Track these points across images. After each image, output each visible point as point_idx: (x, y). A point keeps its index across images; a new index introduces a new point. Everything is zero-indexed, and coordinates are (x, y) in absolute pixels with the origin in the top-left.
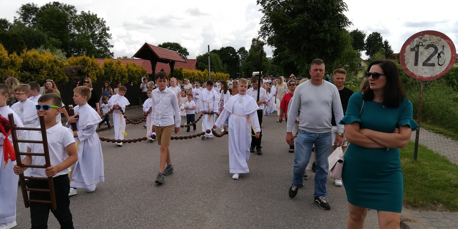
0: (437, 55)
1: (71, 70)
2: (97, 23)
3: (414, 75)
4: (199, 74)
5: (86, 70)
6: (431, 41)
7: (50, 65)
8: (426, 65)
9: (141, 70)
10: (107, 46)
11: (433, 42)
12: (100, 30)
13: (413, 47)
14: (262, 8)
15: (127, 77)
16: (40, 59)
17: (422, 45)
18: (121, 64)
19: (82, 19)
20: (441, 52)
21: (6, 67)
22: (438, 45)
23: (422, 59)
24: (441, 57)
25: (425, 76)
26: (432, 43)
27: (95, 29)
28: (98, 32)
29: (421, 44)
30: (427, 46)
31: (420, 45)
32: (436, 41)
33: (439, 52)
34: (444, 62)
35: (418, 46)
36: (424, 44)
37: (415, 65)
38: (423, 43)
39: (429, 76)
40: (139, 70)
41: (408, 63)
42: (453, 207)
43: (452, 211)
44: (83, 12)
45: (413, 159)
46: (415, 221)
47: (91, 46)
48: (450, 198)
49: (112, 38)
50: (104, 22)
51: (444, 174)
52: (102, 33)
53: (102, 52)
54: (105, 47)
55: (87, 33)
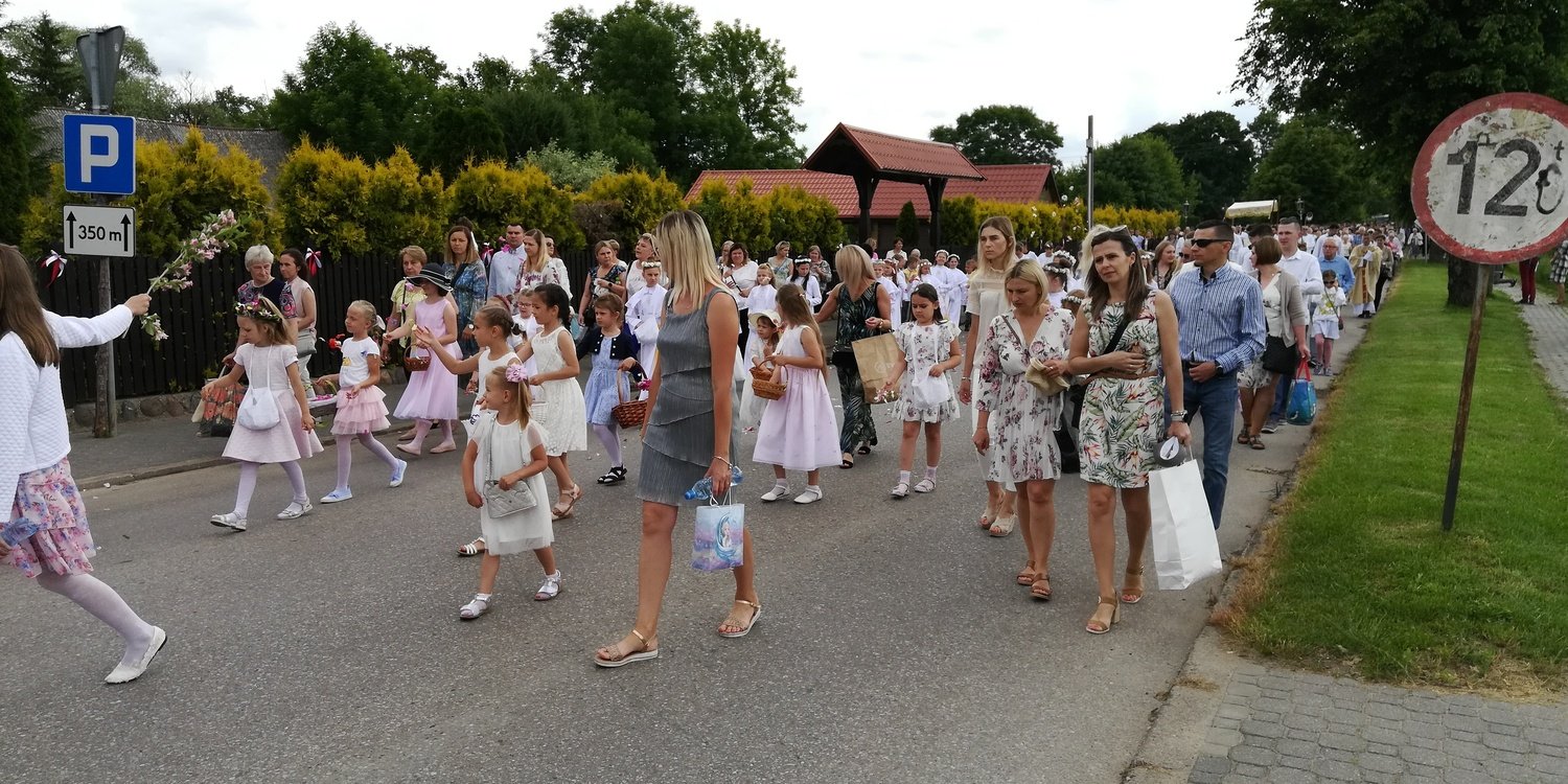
0: (1535, 177)
1: (593, 216)
2: (759, 57)
3: (1457, 244)
4: (1043, 216)
5: (636, 213)
6: (1519, 130)
7: (528, 203)
8: (1496, 212)
9: (818, 207)
10: (786, 128)
11: (1525, 134)
12: (769, 78)
13: (1455, 151)
15: (768, 230)
16: (505, 186)
17: (1488, 144)
18: (752, 193)
19: (716, 46)
20: (1551, 167)
21: (410, 209)
22: (1540, 144)
23: (1485, 189)
24: (1548, 184)
25: (1491, 247)
26: (1522, 137)
27: (752, 76)
28: (761, 84)
29: (1483, 139)
30: (1503, 146)
31: (1481, 144)
32: (1534, 128)
33: (1543, 166)
34: (1560, 201)
35: (1472, 147)
36: (1493, 139)
37: (1459, 212)
38: (1491, 136)
39: (1505, 248)
40: (810, 208)
41: (1436, 203)
42: (1384, 667)
43: (1372, 679)
44: (718, 24)
45: (1439, 524)
46: (1210, 688)
47: (741, 130)
48: (1399, 646)
49: (802, 101)
50: (782, 52)
51: (1503, 578)
52: (774, 86)
53: (773, 148)
54: (782, 130)
55: (728, 90)
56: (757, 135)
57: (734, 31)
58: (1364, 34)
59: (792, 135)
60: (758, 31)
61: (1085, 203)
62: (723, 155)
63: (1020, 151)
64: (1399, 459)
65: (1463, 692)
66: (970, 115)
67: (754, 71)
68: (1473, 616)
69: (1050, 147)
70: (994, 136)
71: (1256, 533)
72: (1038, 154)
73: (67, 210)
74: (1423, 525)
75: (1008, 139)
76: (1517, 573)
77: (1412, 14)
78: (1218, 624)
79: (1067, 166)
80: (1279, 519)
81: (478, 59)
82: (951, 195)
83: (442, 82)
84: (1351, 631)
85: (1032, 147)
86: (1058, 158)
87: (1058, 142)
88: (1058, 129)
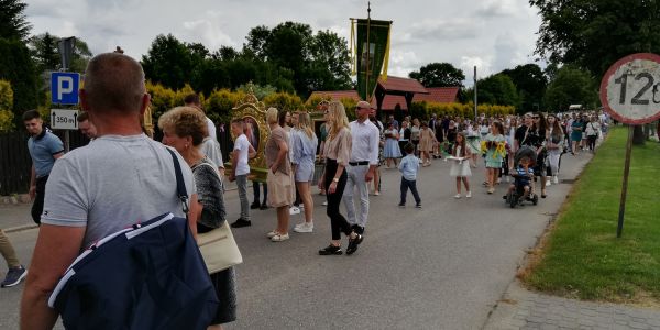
0: (652, 88)
2: (337, 45)
3: (620, 116)
4: (455, 109)
6: (645, 69)
8: (636, 103)
12: (341, 53)
13: (618, 78)
14: (539, 10)
16: (229, 99)
17: (631, 74)
19: (319, 41)
22: (654, 74)
23: (631, 94)
24: (657, 90)
25: (634, 118)
26: (646, 71)
27: (334, 53)
28: (337, 56)
29: (629, 73)
30: (638, 75)
31: (629, 75)
32: (651, 68)
33: (655, 83)
35: (625, 76)
36: (634, 72)
37: (620, 103)
39: (640, 118)
41: (611, 100)
42: (588, 294)
43: (583, 299)
44: (320, 32)
45: (615, 235)
46: (515, 303)
47: (329, 75)
48: (595, 285)
50: (345, 43)
51: (641, 257)
52: (343, 57)
53: (343, 82)
55: (324, 58)
56: (336, 77)
57: (326, 34)
58: (590, 30)
60: (336, 34)
61: (474, 103)
62: (322, 86)
63: (447, 81)
64: (601, 208)
65: (622, 305)
66: (426, 67)
67: (334, 51)
68: (628, 273)
69: (460, 80)
70: (436, 76)
71: (539, 239)
72: (455, 83)
73: (52, 111)
74: (609, 235)
75: (442, 77)
76: (648, 255)
77: (610, 21)
78: (519, 277)
79: (467, 87)
80: (548, 234)
81: (221, 48)
82: (415, 100)
83: (207, 57)
84: (575, 280)
85: (452, 80)
86: (463, 84)
87: (463, 78)
88: (463, 72)
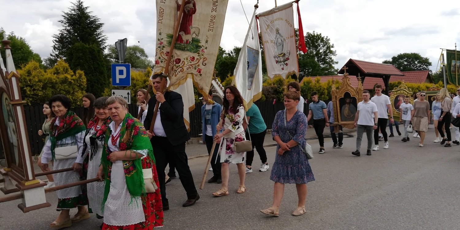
2: (321, 42)
5: (282, 89)
10: (331, 63)
12: (325, 48)
19: (307, 40)
27: (319, 48)
28: (322, 50)
44: (308, 33)
47: (316, 64)
49: (336, 55)
50: (328, 40)
52: (327, 50)
53: (327, 70)
54: (330, 63)
55: (312, 52)
56: (322, 66)
57: (313, 35)
59: (333, 65)
60: (320, 34)
61: (443, 83)
62: (310, 72)
63: (415, 67)
66: (396, 57)
67: (320, 46)
69: (427, 66)
70: (406, 63)
72: (422, 68)
75: (411, 64)
79: (434, 72)
81: (234, 48)
82: (391, 81)
83: (224, 55)
85: (420, 66)
86: (430, 69)
87: (430, 64)
88: (429, 60)
